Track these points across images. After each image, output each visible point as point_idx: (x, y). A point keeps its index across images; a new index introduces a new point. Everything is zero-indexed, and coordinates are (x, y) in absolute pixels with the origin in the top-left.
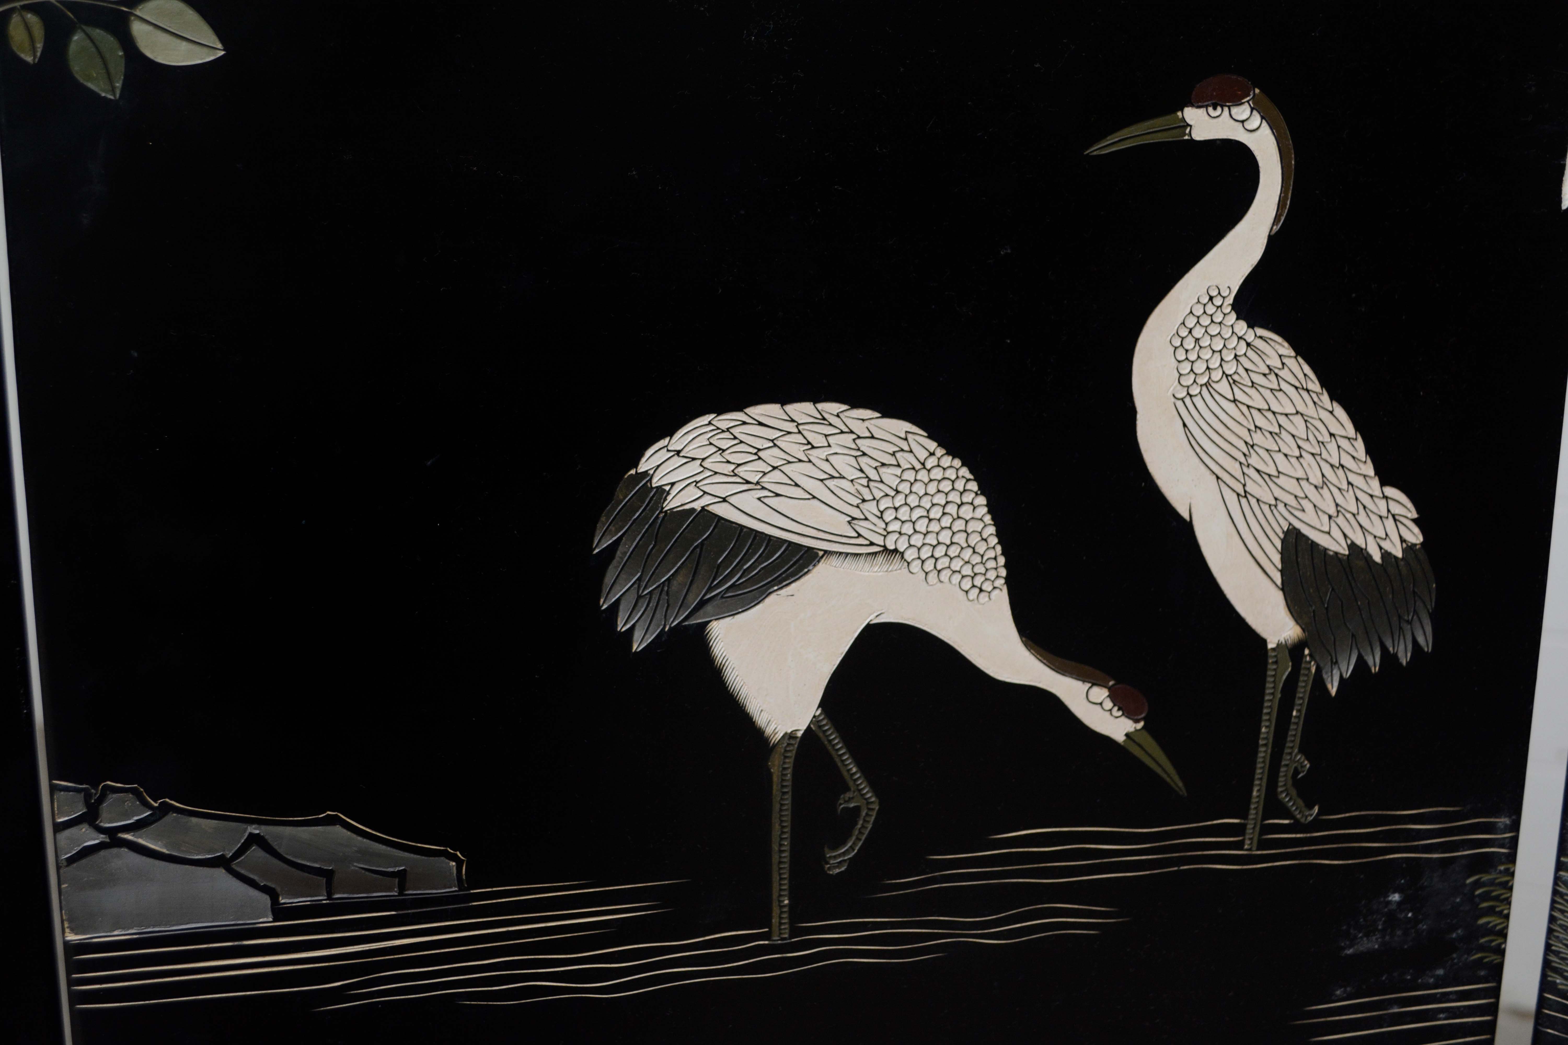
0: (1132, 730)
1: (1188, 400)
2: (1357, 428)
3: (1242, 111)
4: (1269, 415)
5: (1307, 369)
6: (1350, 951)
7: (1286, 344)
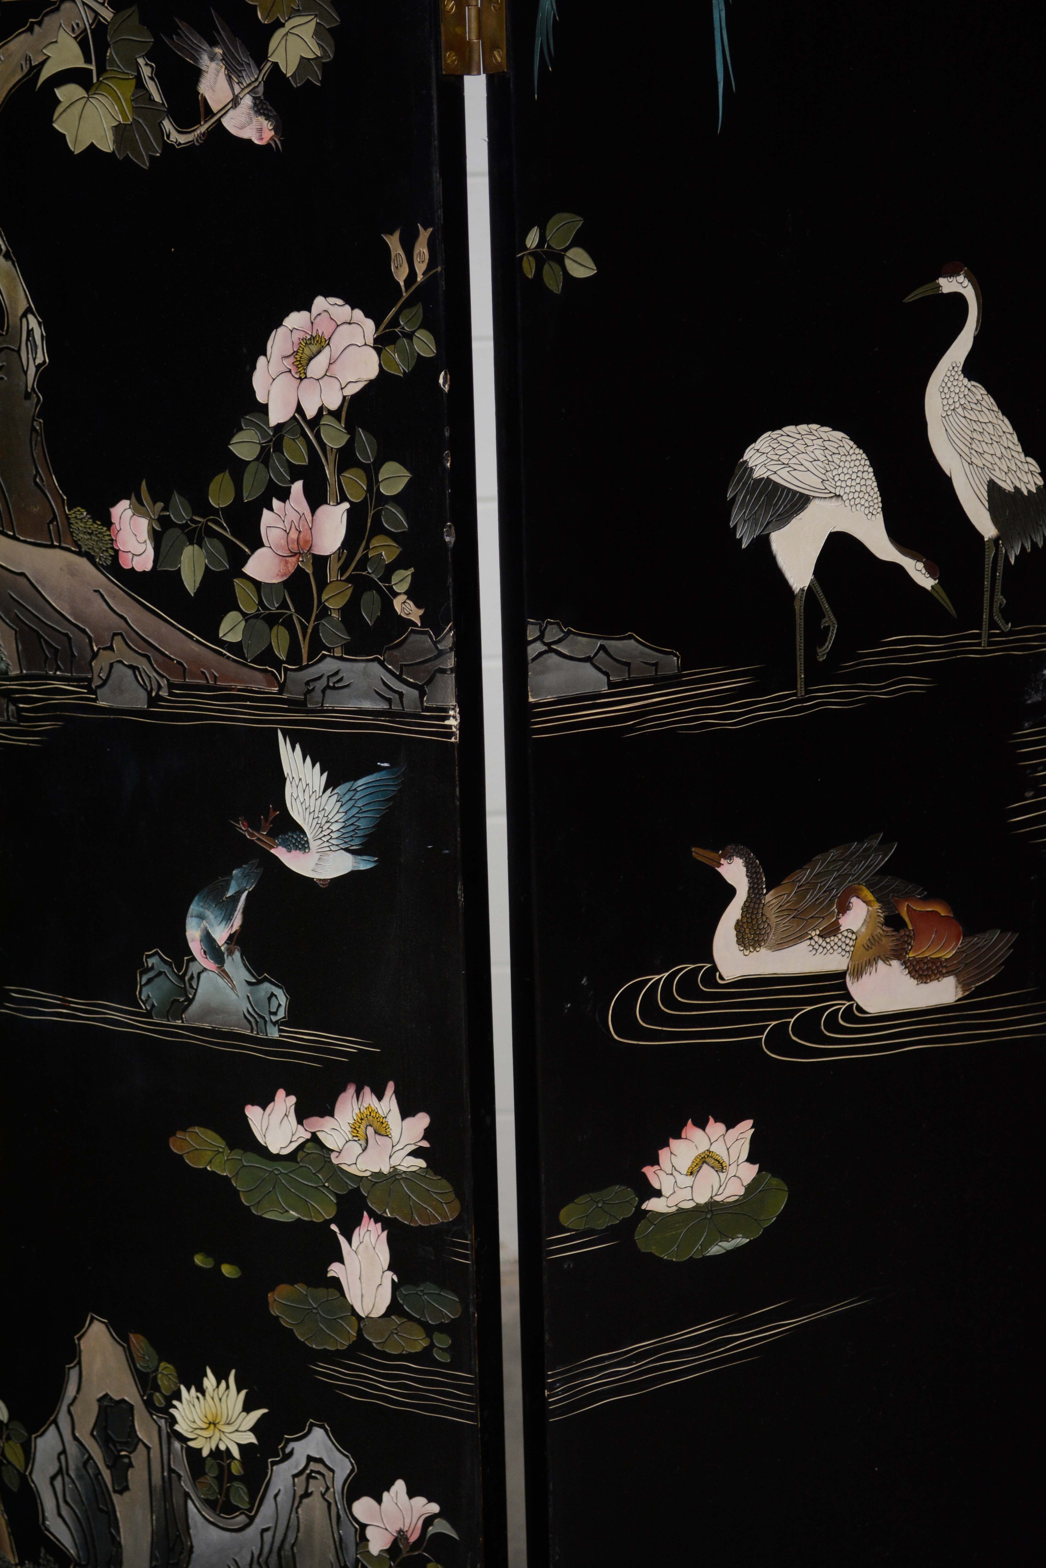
0: (933, 584)
1: (947, 417)
2: (1014, 428)
3: (961, 278)
4: (978, 423)
5: (992, 400)
6: (1029, 702)
7: (983, 389)
